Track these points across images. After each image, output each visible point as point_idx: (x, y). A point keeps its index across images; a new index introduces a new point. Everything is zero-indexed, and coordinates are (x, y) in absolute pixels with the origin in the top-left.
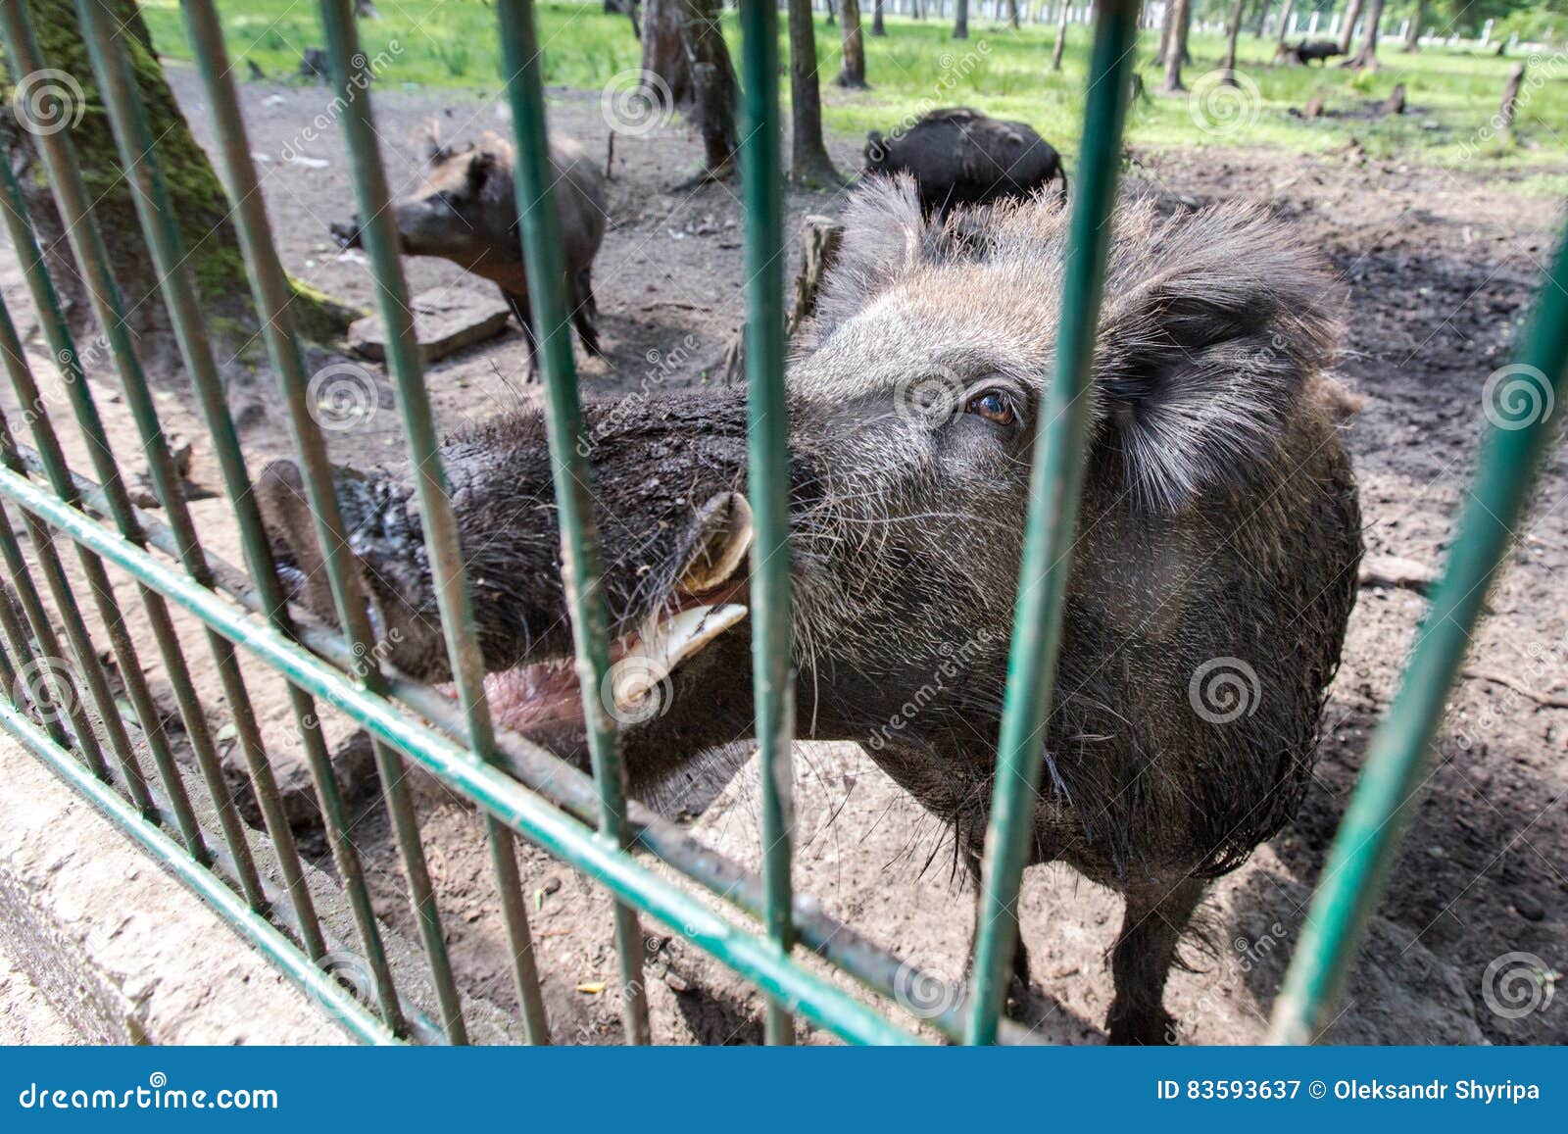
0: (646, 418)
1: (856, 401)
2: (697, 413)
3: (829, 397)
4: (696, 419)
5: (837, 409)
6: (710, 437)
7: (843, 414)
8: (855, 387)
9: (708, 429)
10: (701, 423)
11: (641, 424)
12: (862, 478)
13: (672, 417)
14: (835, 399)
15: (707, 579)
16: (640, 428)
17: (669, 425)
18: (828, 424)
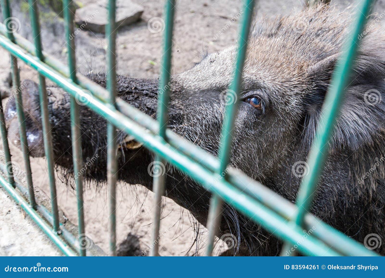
0: (127, 87)
1: (203, 91)
2: (144, 88)
3: (193, 88)
4: (143, 90)
5: (195, 93)
6: (147, 98)
7: (197, 95)
8: (204, 85)
9: (147, 95)
10: (145, 92)
11: (125, 89)
12: (198, 119)
13: (136, 88)
14: (195, 89)
15: (134, 145)
16: (124, 91)
17: (134, 91)
18: (190, 98)
